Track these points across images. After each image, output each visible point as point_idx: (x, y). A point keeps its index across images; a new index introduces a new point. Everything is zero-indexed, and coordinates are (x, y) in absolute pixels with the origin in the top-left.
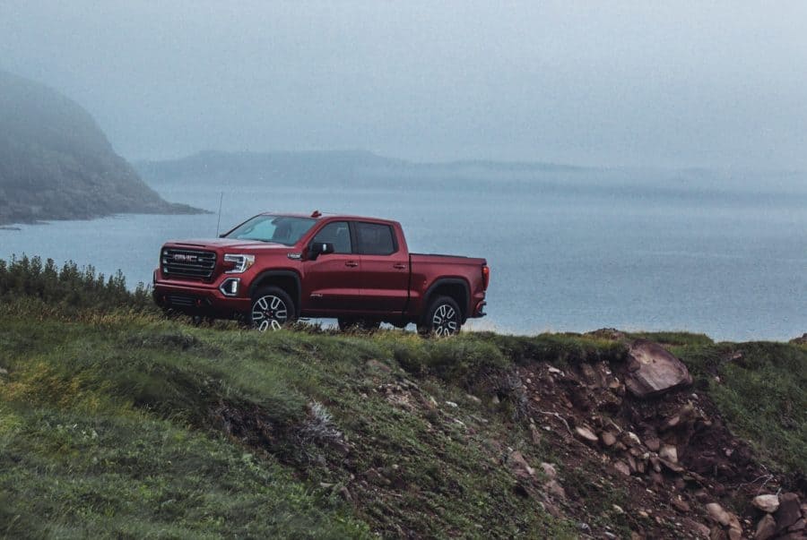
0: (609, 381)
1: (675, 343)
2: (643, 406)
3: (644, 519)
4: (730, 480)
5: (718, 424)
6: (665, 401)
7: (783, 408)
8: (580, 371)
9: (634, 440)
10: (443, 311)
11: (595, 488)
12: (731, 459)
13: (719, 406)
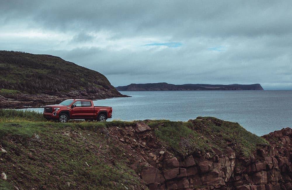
0: (131, 129)
1: (155, 121)
2: (139, 134)
3: (130, 156)
4: (156, 149)
5: (155, 138)
6: (144, 133)
7: (171, 134)
8: (125, 128)
9: (134, 141)
10: (102, 117)
11: (120, 150)
12: (157, 144)
13: (156, 134)
